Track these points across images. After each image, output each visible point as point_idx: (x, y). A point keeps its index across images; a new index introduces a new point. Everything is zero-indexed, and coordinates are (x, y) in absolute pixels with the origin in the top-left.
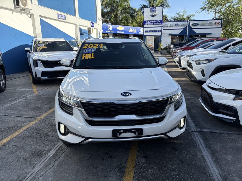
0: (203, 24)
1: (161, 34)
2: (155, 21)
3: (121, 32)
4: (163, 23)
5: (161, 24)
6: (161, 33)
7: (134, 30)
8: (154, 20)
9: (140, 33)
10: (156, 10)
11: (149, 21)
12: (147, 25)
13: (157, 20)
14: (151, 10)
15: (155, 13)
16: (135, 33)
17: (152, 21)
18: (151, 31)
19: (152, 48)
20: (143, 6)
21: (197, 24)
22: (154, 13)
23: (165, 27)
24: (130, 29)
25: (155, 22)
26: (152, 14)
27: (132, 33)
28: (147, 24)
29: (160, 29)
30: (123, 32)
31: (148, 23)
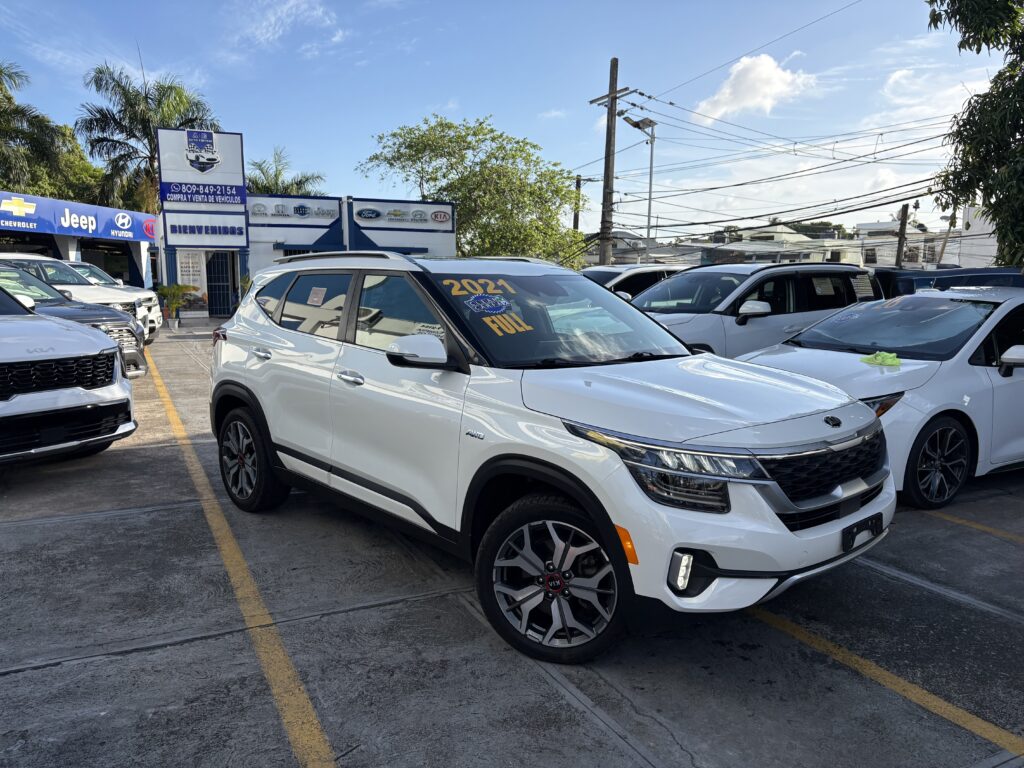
0: (396, 215)
1: (245, 244)
2: (215, 186)
3: (22, 225)
4: (248, 198)
5: (241, 203)
6: (244, 237)
7: (83, 217)
8: (209, 185)
9: (113, 233)
10: (212, 144)
11: (186, 184)
12: (180, 201)
13: (221, 186)
14: (189, 143)
15: (210, 156)
16: (90, 232)
17: (201, 188)
18: (201, 227)
19: (201, 299)
20: (98, 116)
21: (378, 215)
22: (205, 156)
23: (254, 214)
24: (67, 211)
25: (215, 194)
26: (197, 158)
27: (75, 229)
28: (177, 197)
29: (238, 222)
30: (32, 226)
31: (180, 192)
